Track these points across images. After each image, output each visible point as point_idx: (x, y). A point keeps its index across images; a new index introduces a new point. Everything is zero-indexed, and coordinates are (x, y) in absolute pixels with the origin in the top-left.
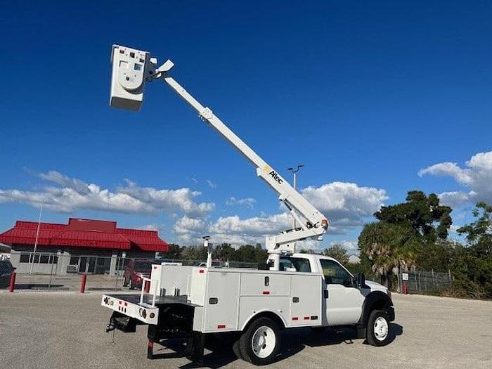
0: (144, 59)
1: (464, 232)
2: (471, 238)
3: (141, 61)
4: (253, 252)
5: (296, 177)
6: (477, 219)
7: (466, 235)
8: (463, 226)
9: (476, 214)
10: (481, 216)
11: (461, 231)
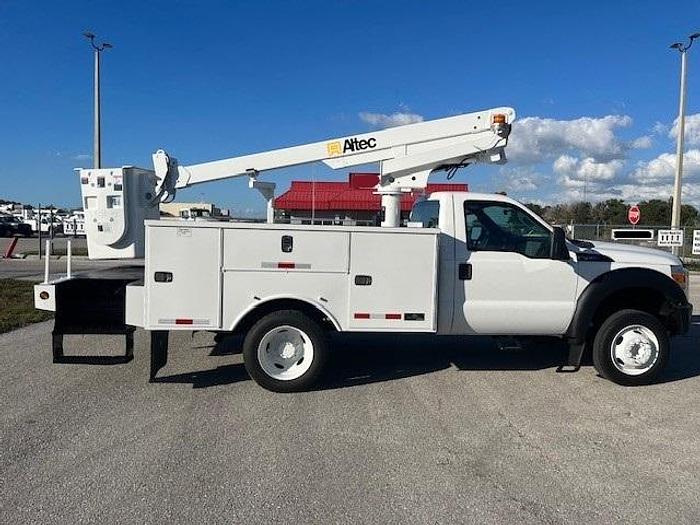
0: (121, 183)
3: (117, 188)
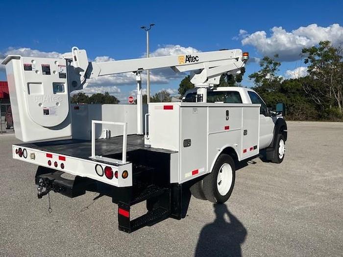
1: (253, 77)
2: (257, 81)
4: (103, 98)
5: (149, 35)
6: (262, 68)
7: (253, 79)
8: (253, 73)
9: (262, 65)
10: (265, 66)
11: (251, 77)
